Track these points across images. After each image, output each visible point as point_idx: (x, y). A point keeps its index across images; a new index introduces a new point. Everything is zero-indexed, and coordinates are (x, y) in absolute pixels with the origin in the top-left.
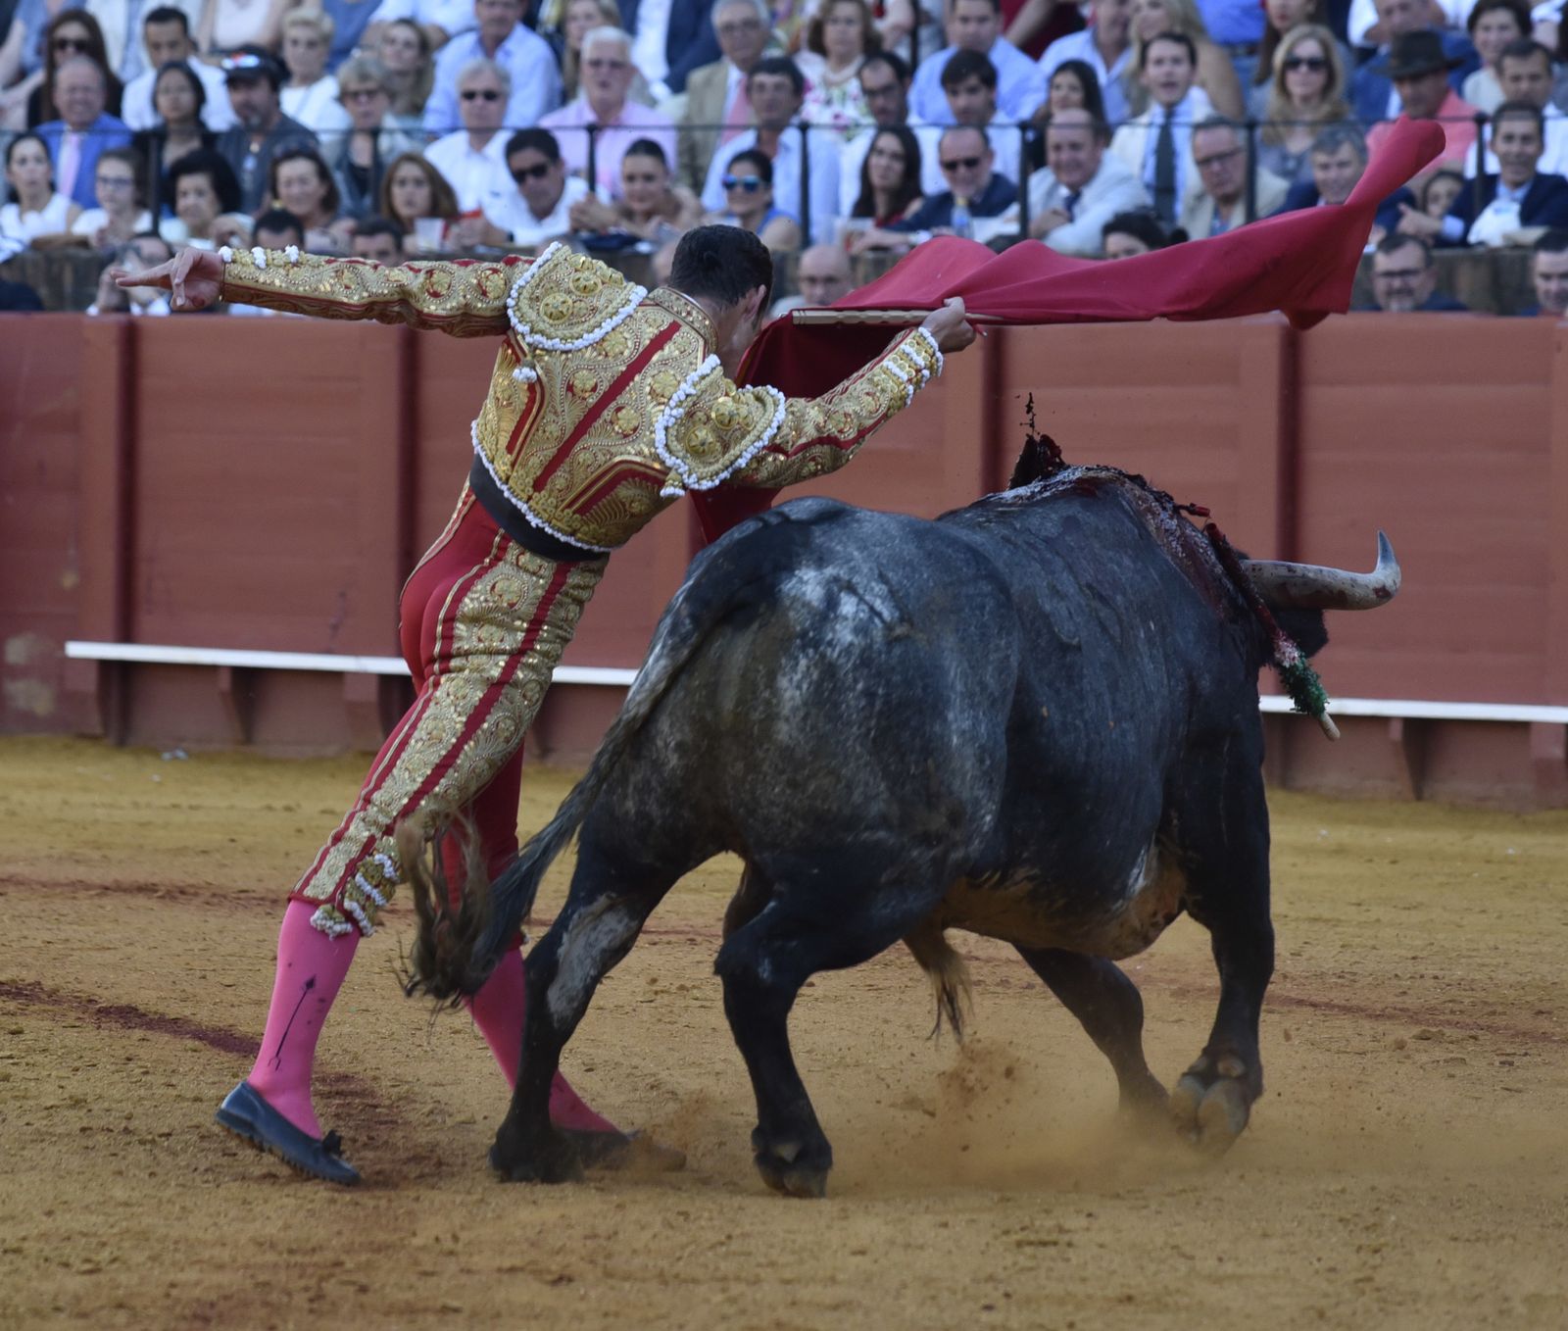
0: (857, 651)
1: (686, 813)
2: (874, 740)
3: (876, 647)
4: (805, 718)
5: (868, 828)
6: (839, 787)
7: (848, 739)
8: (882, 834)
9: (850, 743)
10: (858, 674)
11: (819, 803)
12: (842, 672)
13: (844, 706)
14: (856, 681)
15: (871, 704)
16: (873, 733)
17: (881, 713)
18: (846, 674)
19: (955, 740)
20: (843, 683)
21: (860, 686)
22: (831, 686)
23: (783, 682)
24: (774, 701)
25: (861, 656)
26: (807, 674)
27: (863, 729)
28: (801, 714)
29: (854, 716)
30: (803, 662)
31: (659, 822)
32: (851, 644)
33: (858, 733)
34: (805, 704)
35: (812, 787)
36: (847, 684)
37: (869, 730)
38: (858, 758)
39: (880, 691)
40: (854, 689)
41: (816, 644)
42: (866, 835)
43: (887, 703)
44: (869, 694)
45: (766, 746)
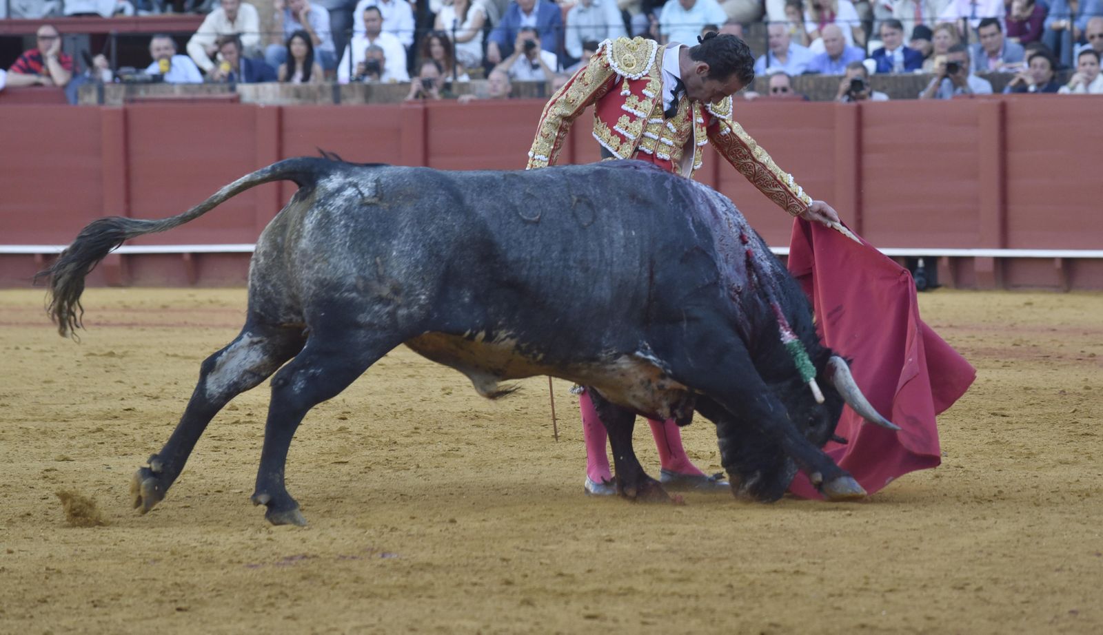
0: (343, 208)
1: (269, 288)
2: (349, 247)
3: (354, 206)
4: (312, 235)
5: (347, 291)
6: (330, 267)
7: (334, 244)
8: (354, 295)
9: (335, 246)
10: (342, 217)
11: (320, 275)
12: (334, 216)
13: (333, 230)
14: (341, 220)
15: (347, 230)
16: (348, 244)
17: (351, 235)
18: (336, 217)
19: (394, 253)
20: (333, 221)
21: (342, 222)
22: (326, 221)
23: (306, 221)
24: (301, 230)
25: (345, 209)
26: (316, 216)
27: (342, 242)
28: (310, 233)
29: (338, 235)
30: (316, 212)
31: (258, 289)
32: (341, 205)
33: (340, 242)
34: (313, 229)
35: (316, 267)
36: (336, 221)
37: (346, 242)
38: (341, 254)
39: (352, 225)
40: (339, 224)
41: (323, 205)
42: (346, 294)
43: (354, 230)
44: (346, 226)
45: (296, 251)
